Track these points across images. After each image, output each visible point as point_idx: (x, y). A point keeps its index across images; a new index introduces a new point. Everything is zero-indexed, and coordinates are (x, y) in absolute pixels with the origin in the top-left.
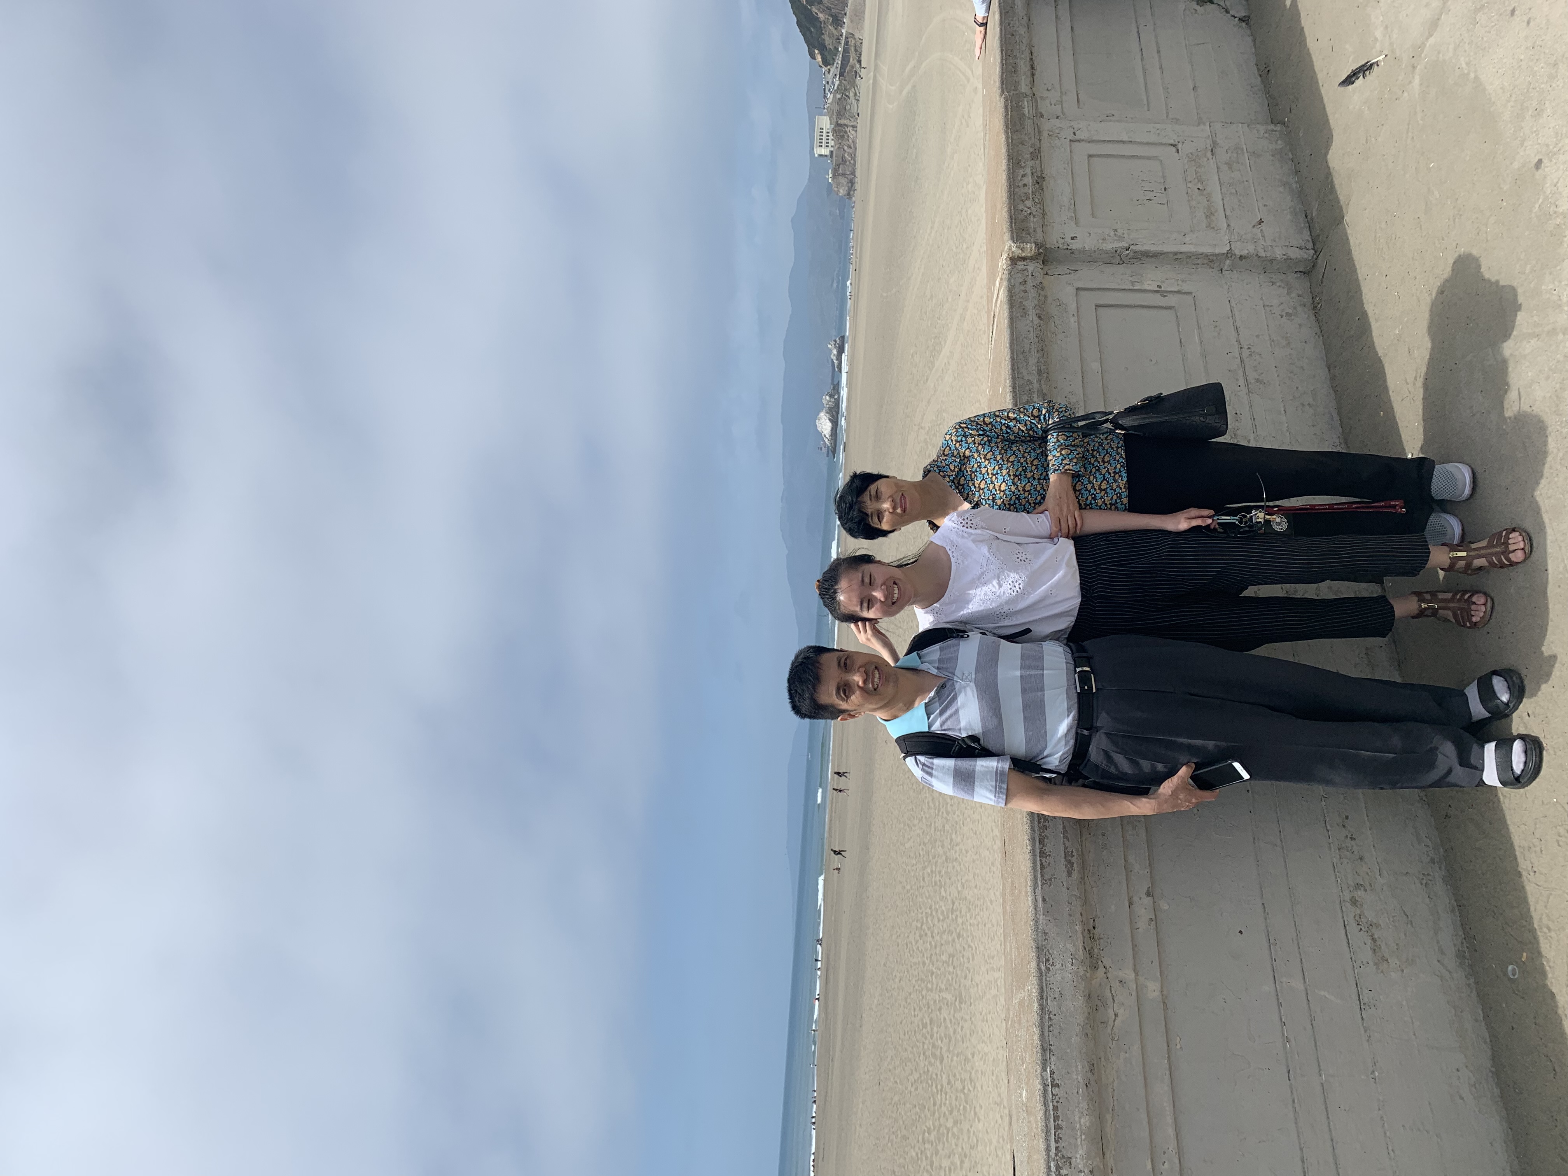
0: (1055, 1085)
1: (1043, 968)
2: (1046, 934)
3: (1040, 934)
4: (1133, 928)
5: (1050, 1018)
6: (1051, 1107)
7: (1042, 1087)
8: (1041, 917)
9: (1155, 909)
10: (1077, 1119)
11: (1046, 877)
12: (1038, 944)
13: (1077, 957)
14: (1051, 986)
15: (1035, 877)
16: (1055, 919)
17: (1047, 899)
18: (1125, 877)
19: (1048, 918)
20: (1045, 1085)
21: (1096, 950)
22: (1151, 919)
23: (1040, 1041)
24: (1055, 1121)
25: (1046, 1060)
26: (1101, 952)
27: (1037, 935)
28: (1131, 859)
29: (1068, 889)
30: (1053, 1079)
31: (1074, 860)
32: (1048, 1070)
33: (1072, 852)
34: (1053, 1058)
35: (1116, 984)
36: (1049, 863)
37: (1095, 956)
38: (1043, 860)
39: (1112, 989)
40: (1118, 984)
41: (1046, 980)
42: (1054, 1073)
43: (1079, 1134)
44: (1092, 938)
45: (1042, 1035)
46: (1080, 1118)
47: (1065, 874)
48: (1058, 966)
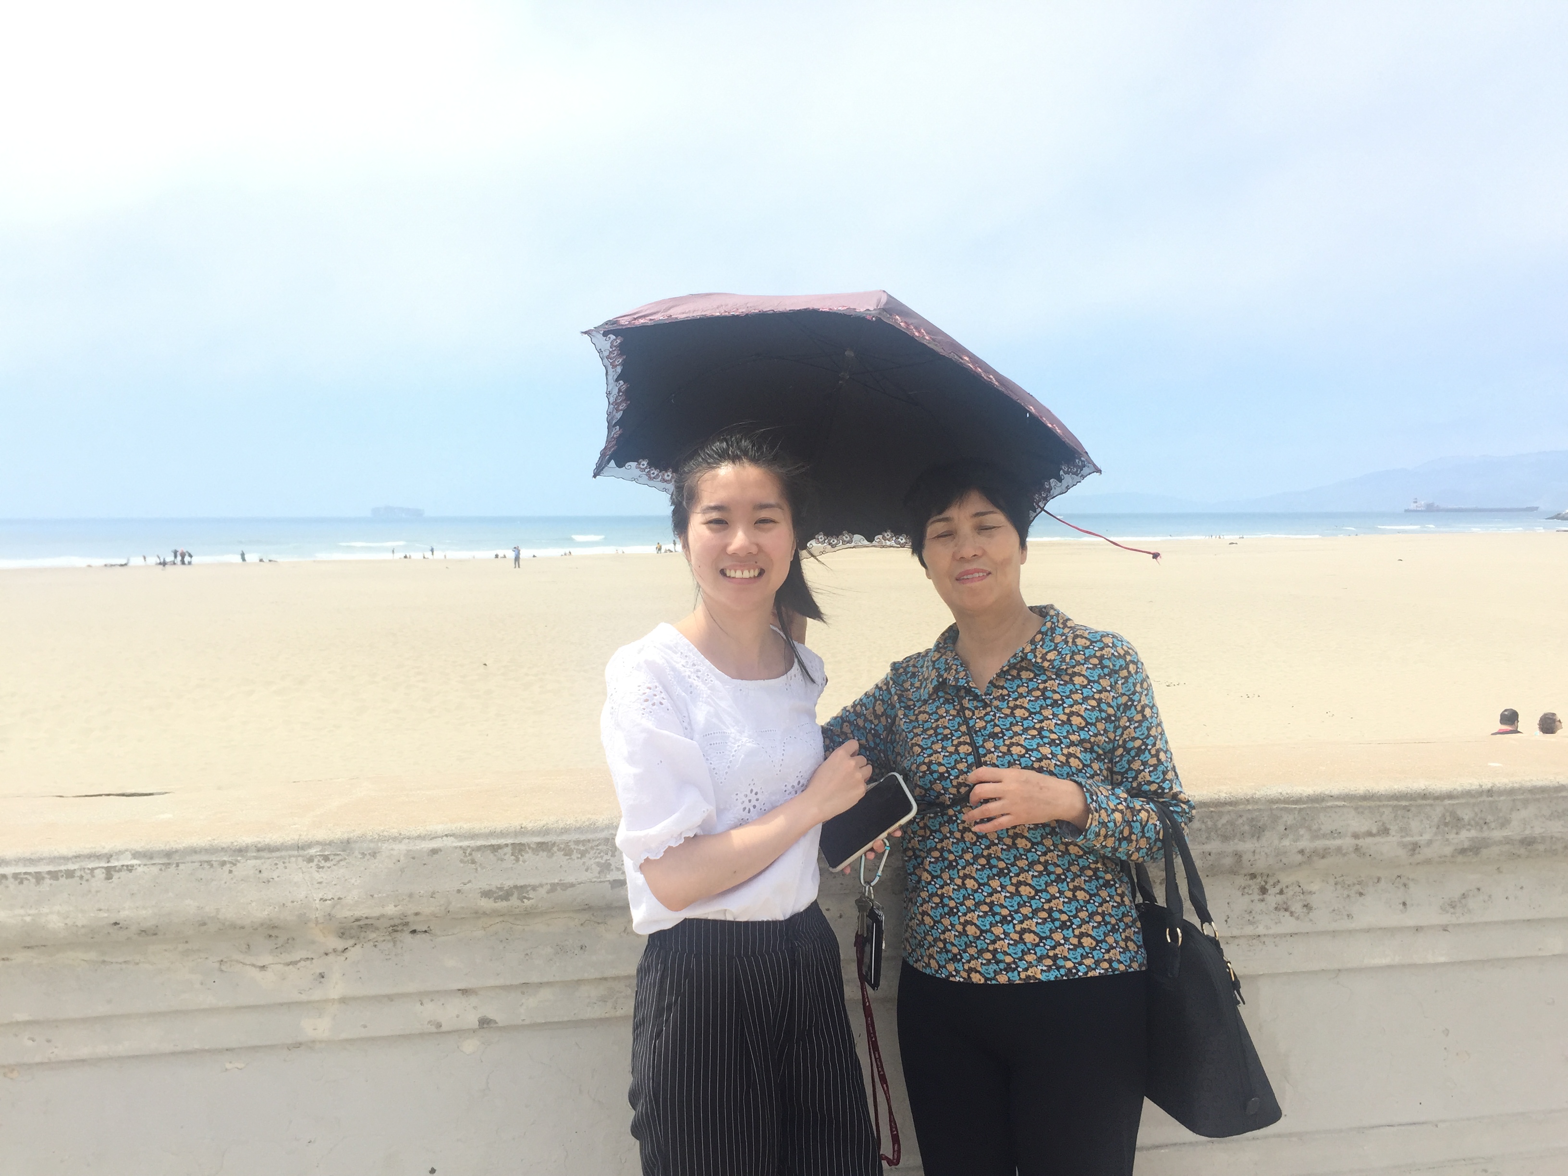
0: (109, 873)
1: (312, 851)
2: (374, 855)
3: (372, 845)
4: (422, 996)
5: (223, 864)
6: (71, 866)
7: (106, 851)
8: (402, 847)
9: (460, 1033)
10: (57, 908)
11: (478, 856)
12: (355, 842)
13: (338, 907)
14: (281, 865)
15: (473, 836)
16: (402, 870)
17: (436, 856)
18: (508, 983)
19: (402, 858)
20: (109, 857)
21: (372, 936)
22: (439, 1025)
23: (185, 849)
24: (49, 873)
25: (151, 858)
26: (372, 943)
27: (371, 841)
28: (546, 994)
29: (459, 891)
30: (120, 870)
31: (514, 901)
32: (135, 862)
33: (529, 899)
34: (155, 870)
35: (317, 966)
36: (502, 860)
37: (363, 934)
38: (509, 850)
39: (309, 962)
40: (318, 971)
41: (290, 857)
42: (130, 871)
43: (33, 912)
44: (395, 929)
45: (194, 851)
46: (59, 913)
47: (487, 888)
48: (317, 876)
